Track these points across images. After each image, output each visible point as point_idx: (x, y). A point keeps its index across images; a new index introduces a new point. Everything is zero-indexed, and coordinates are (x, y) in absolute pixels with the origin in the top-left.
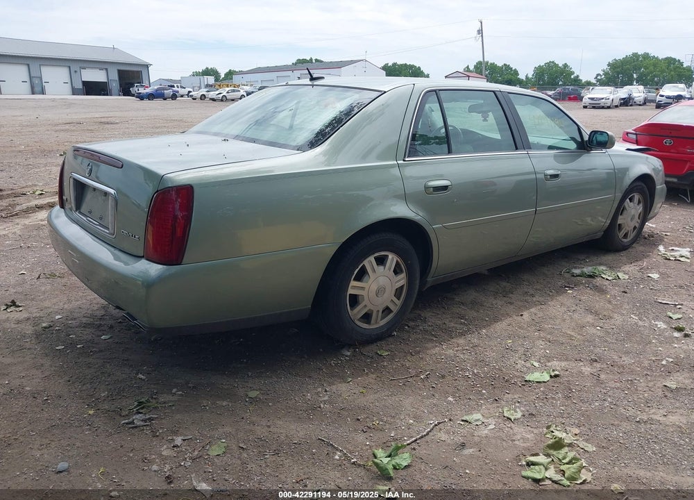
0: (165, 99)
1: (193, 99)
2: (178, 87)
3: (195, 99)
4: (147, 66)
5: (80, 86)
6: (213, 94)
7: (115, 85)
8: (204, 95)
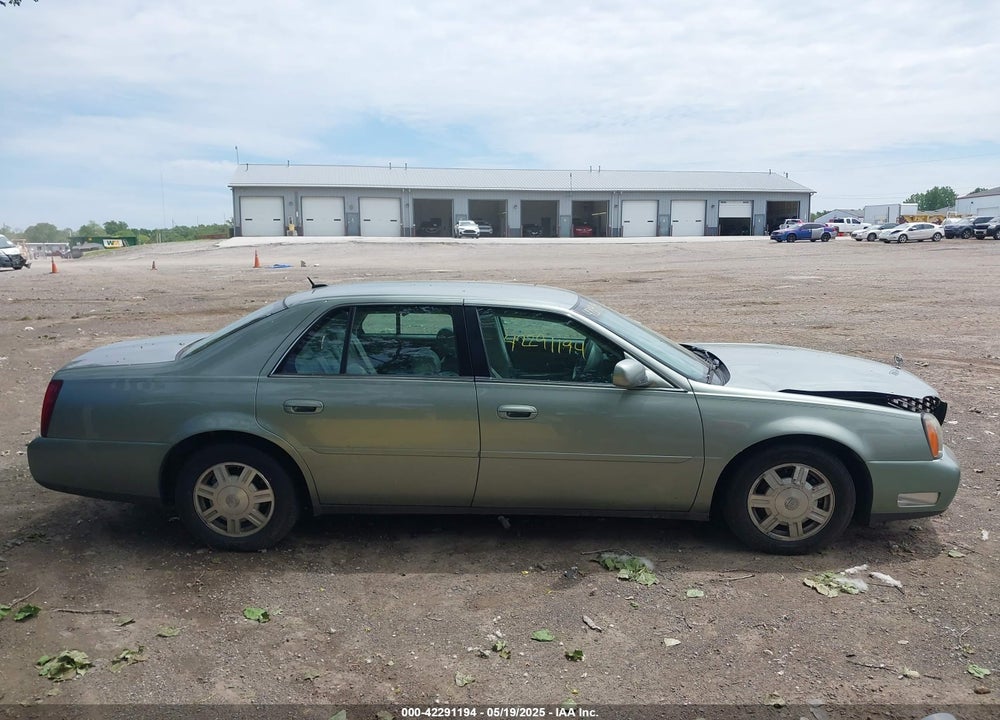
0: (813, 241)
1: (858, 240)
2: (848, 221)
3: (861, 240)
4: (809, 195)
5: (714, 224)
6: (885, 233)
7: (760, 222)
8: (874, 234)
